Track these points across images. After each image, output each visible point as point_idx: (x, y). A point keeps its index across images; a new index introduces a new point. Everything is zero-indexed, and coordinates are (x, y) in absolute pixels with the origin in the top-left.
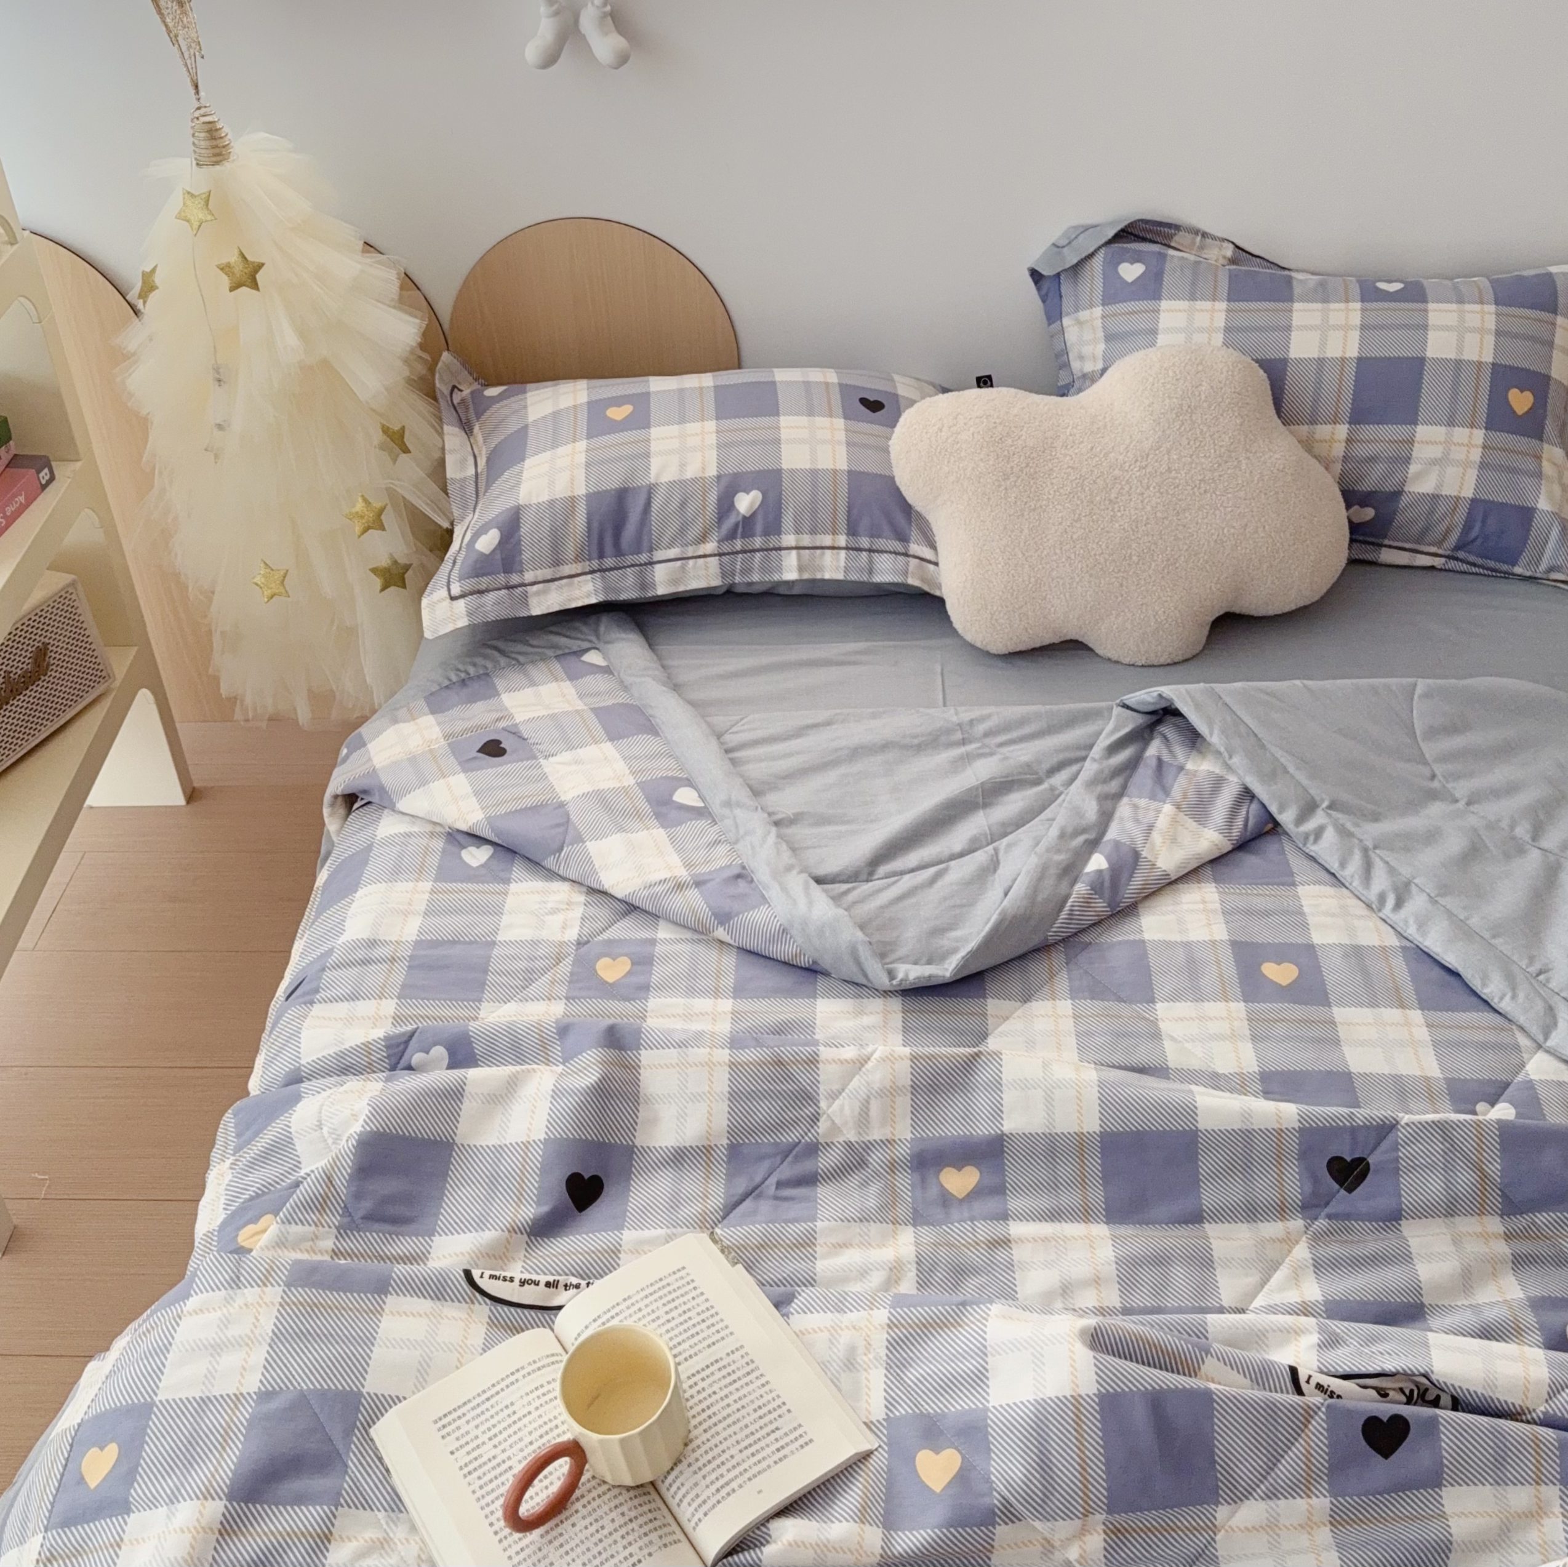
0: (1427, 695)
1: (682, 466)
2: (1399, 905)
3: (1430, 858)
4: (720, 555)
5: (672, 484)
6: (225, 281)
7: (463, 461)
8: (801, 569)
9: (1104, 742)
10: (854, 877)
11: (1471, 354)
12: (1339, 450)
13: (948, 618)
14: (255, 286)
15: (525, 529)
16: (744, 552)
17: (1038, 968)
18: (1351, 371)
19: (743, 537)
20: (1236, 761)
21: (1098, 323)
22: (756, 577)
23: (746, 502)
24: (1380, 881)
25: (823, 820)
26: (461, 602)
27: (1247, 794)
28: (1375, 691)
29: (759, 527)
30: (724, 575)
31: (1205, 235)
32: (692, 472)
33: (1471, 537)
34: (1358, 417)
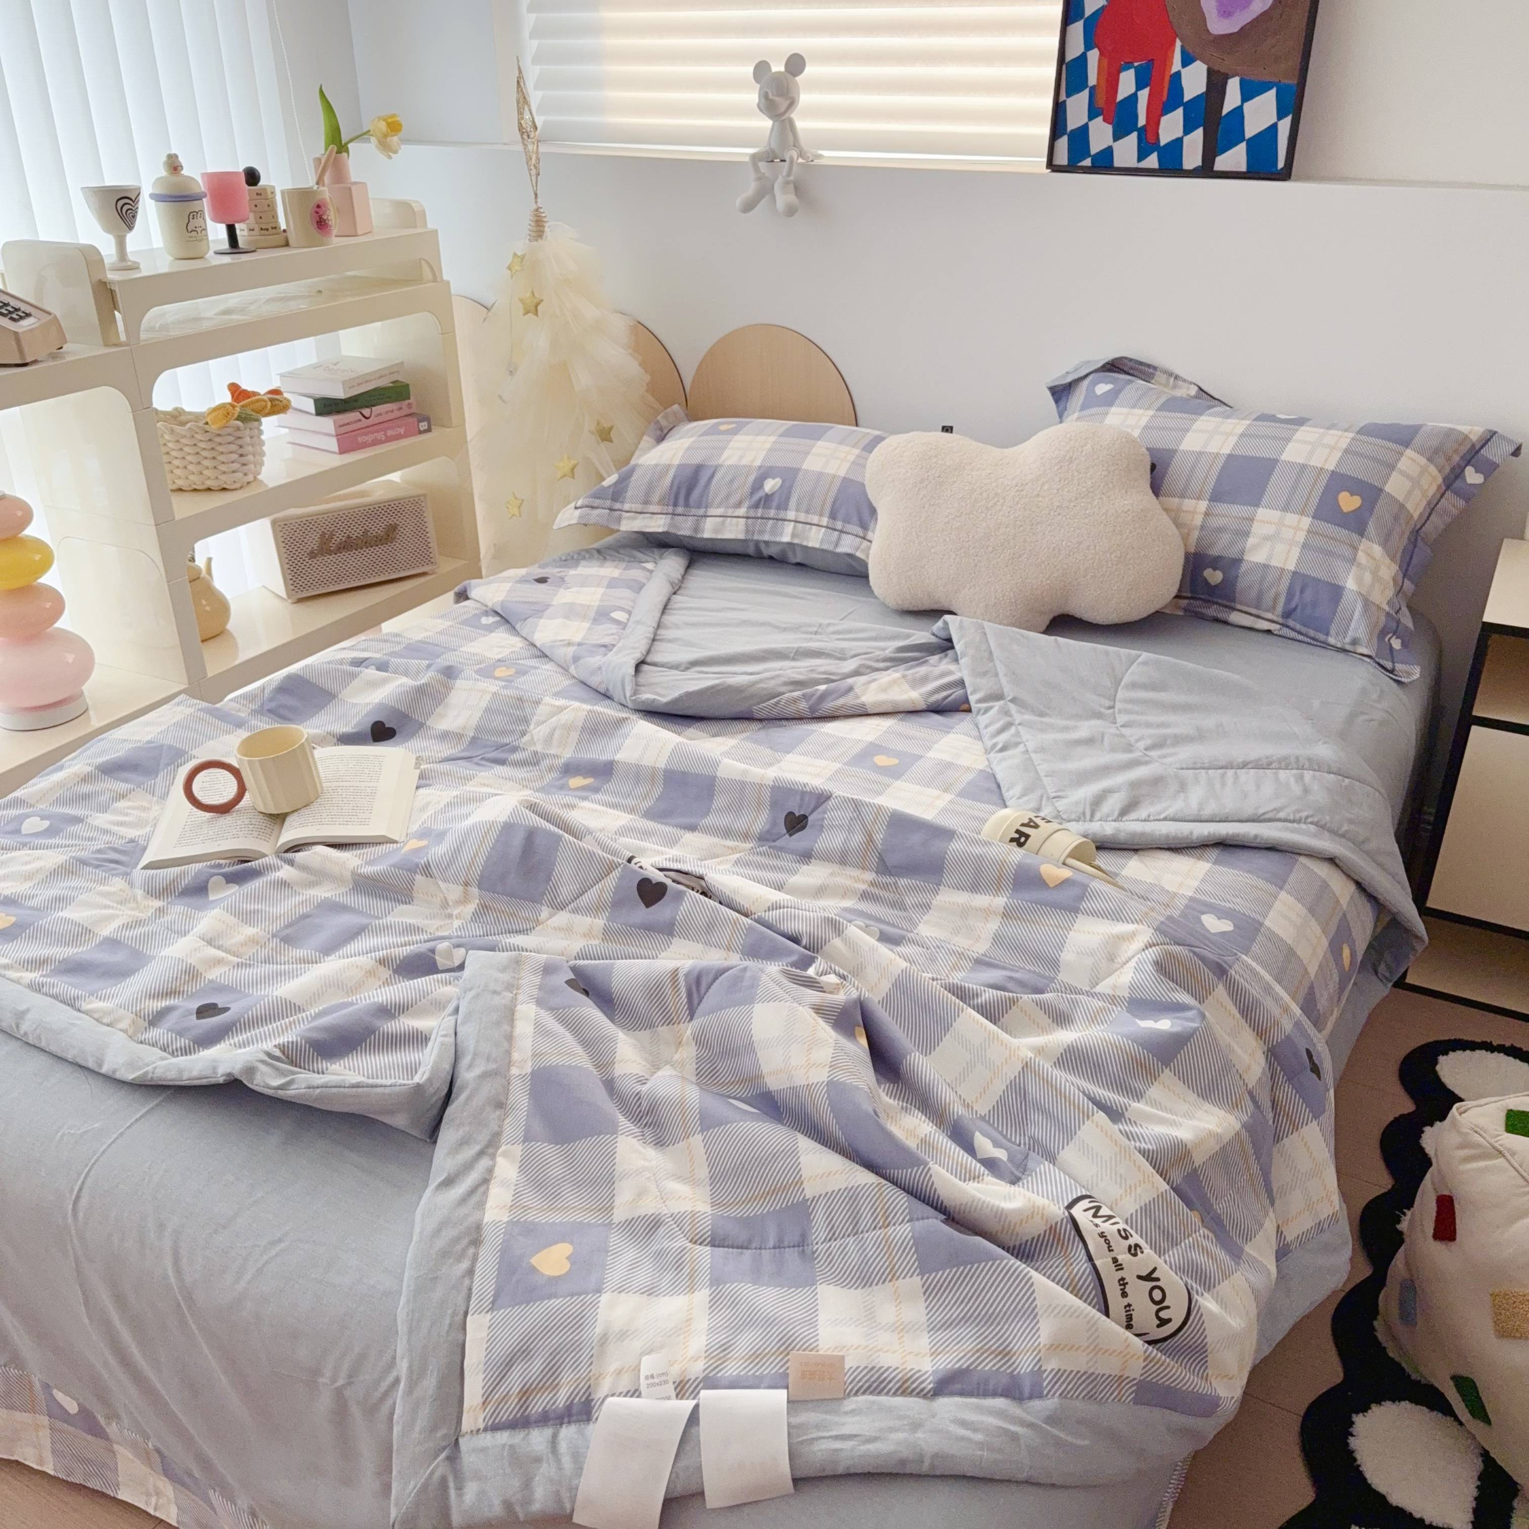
1: (741, 457)
2: (1004, 750)
3: (1051, 736)
4: (747, 518)
5: (731, 467)
6: (521, 308)
8: (793, 535)
9: (900, 646)
11: (1317, 462)
12: (1198, 520)
13: (869, 580)
14: (536, 314)
16: (762, 518)
18: (1220, 463)
19: (765, 507)
20: (965, 663)
23: (770, 485)
24: (1005, 737)
27: (960, 682)
29: (774, 504)
30: (747, 531)
31: (1177, 377)
32: (745, 462)
33: (1293, 605)
34: (1216, 497)
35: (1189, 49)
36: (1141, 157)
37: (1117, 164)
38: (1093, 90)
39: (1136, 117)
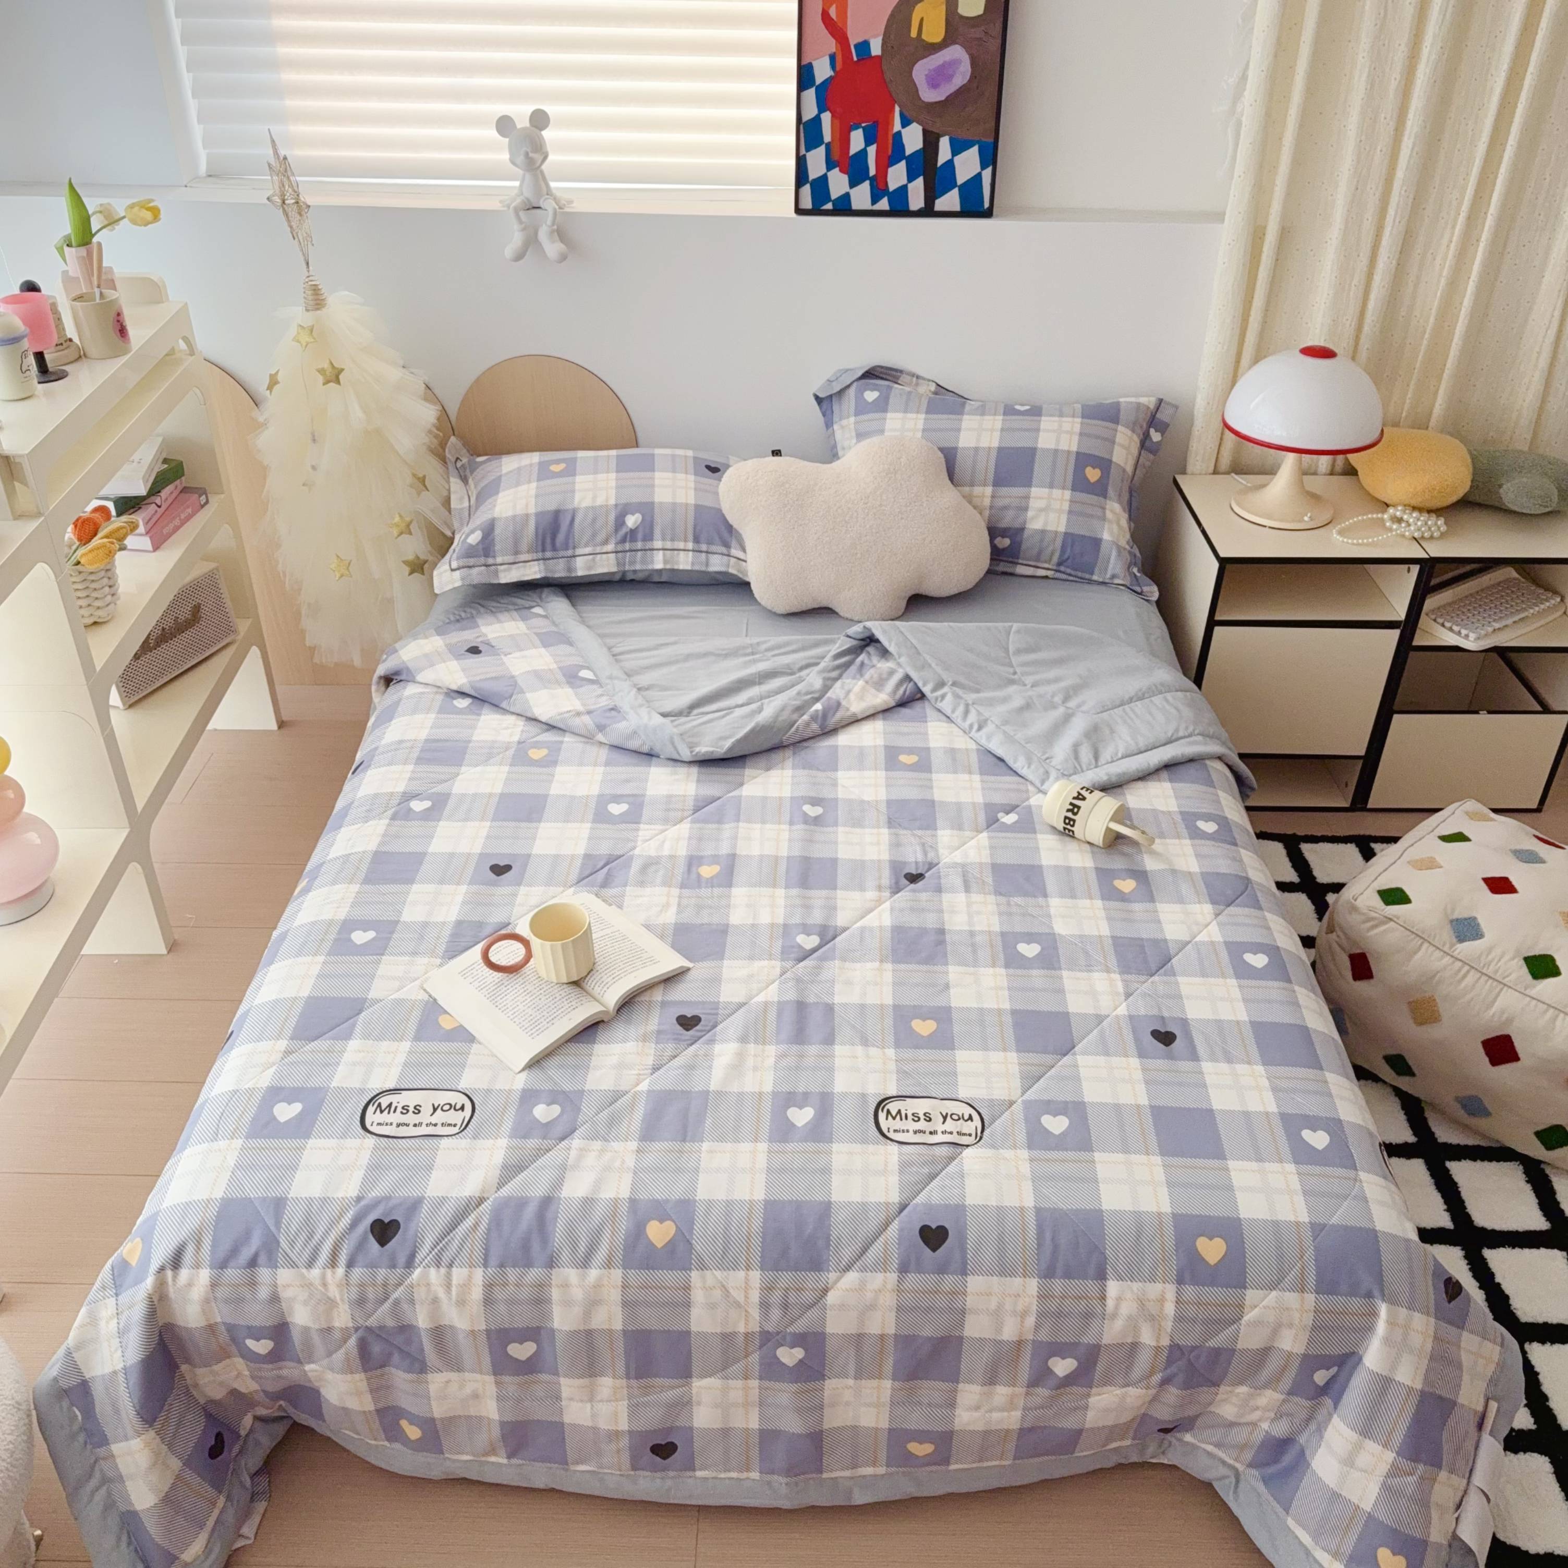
0: (1018, 632)
1: (594, 498)
2: (980, 728)
3: (1002, 709)
4: (616, 552)
5: (587, 508)
6: (321, 379)
7: (461, 499)
8: (665, 562)
9: (833, 653)
10: (679, 714)
11: (1064, 446)
12: (987, 502)
13: (751, 591)
14: (338, 382)
15: (498, 531)
16: (631, 551)
17: (777, 756)
18: (994, 454)
19: (631, 541)
20: (903, 660)
21: (852, 426)
22: (638, 567)
23: (632, 521)
24: (972, 717)
25: (664, 689)
26: (458, 572)
27: (907, 678)
28: (989, 629)
29: (640, 535)
30: (618, 564)
31: (918, 377)
32: (600, 501)
33: (1066, 556)
34: (998, 482)
35: (906, 113)
36: (875, 200)
37: (855, 205)
38: (828, 146)
39: (867, 169)
